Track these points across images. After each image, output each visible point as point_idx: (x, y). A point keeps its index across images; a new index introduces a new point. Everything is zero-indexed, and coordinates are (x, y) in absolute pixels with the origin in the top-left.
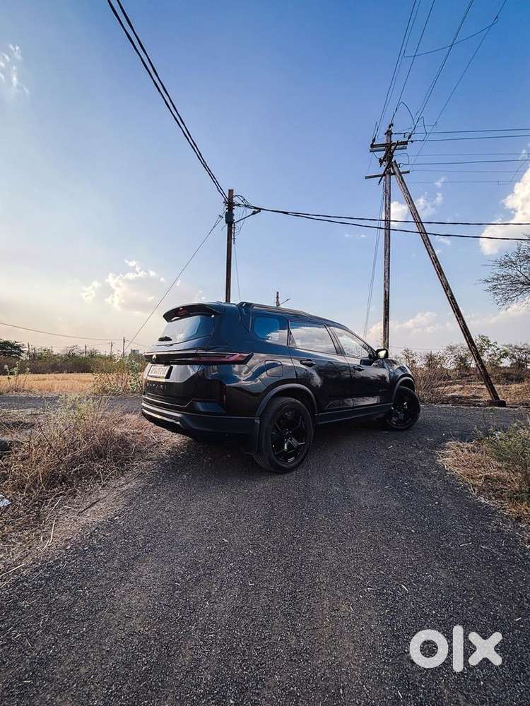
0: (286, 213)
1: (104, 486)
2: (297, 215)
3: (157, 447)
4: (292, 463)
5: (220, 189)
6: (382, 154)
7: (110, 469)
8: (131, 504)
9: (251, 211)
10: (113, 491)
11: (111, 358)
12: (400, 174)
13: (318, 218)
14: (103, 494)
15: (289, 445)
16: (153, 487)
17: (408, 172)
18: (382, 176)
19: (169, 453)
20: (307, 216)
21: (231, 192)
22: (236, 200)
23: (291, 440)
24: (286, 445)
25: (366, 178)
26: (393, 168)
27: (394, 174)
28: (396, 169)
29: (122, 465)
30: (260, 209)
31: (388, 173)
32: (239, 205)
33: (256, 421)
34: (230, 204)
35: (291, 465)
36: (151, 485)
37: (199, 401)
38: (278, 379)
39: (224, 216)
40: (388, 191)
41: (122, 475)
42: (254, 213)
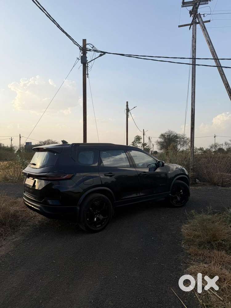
0: (123, 55)
1: (5, 239)
2: (130, 56)
3: (34, 218)
4: (98, 227)
5: (75, 43)
6: (191, 8)
7: (8, 231)
8: (17, 247)
9: (98, 54)
10: (9, 242)
11: (11, 149)
12: (203, 22)
13: (144, 57)
14: (4, 243)
15: (98, 219)
16: (28, 240)
17: (209, 21)
18: (191, 25)
19: (39, 222)
20: (137, 57)
21: (84, 41)
22: (88, 46)
23: (99, 216)
24: (95, 218)
25: (179, 26)
26: (198, 19)
27: (199, 23)
28: (200, 20)
29: (14, 229)
30: (105, 53)
31: (194, 23)
32: (90, 50)
33: (77, 208)
34: (84, 50)
35: (98, 229)
36: (27, 239)
37: (49, 199)
38: (90, 186)
39: (80, 58)
40: (195, 36)
41: (14, 234)
42: (101, 55)
